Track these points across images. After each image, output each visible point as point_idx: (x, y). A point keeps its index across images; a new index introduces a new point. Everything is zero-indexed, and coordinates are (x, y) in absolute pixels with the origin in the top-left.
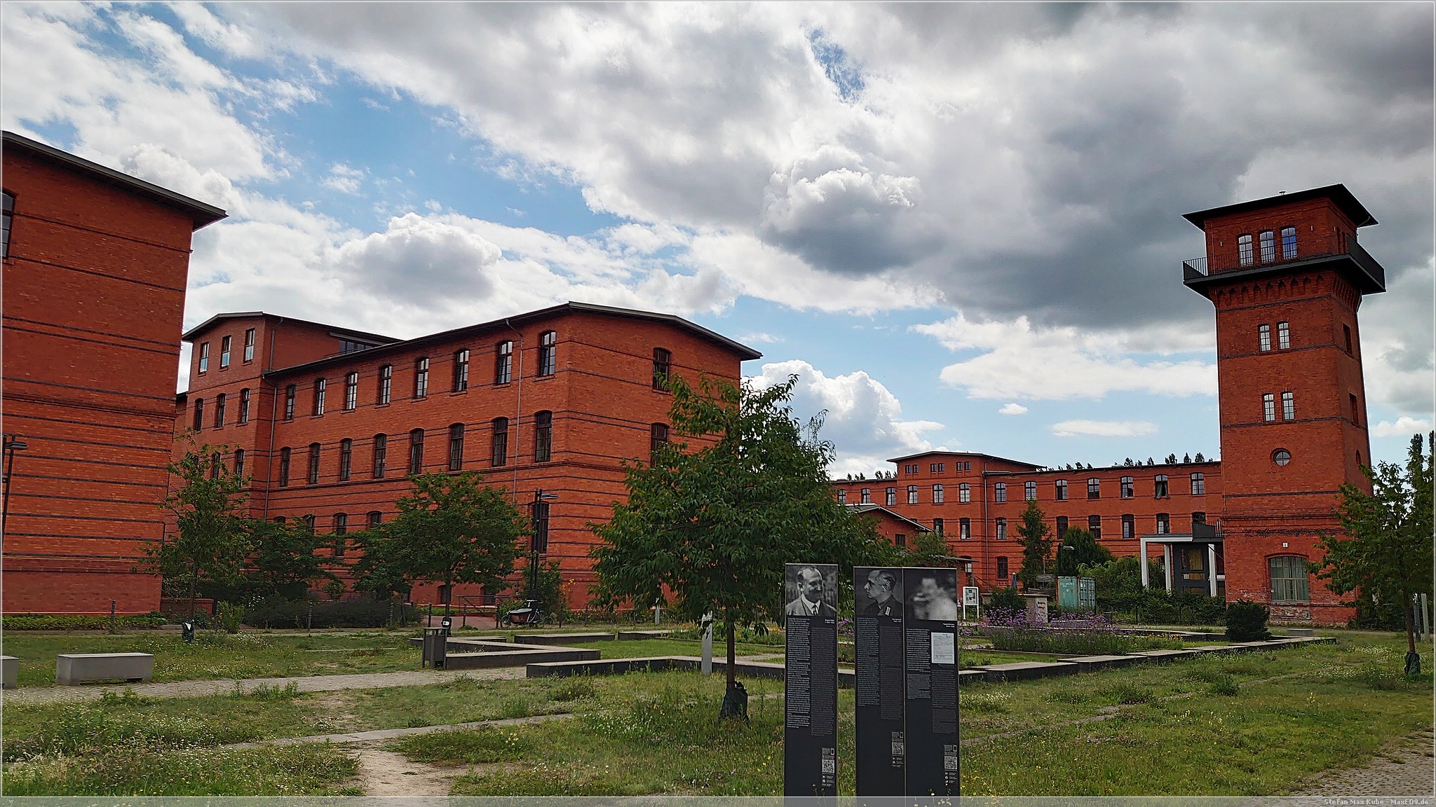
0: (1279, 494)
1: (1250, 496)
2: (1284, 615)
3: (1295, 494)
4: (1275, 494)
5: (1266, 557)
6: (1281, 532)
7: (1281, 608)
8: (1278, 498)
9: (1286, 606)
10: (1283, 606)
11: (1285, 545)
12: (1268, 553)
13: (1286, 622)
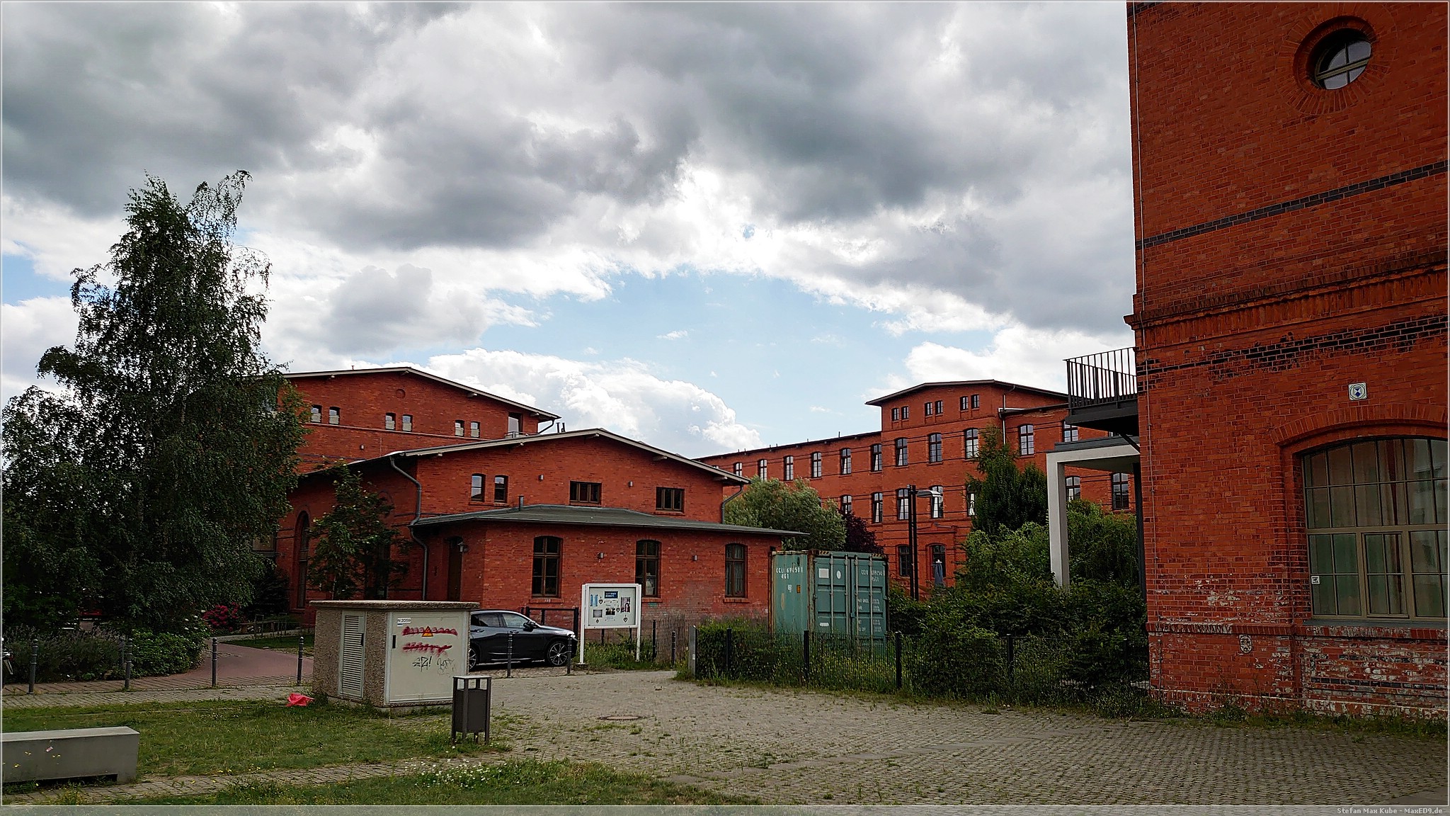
0: (1332, 196)
1: (1225, 224)
2: (1360, 679)
3: (1396, 180)
4: (1314, 200)
5: (1284, 446)
6: (1343, 342)
7: (1348, 650)
8: (1324, 213)
9: (1366, 639)
10: (1356, 639)
11: (1358, 391)
12: (1292, 433)
13: (1367, 708)
